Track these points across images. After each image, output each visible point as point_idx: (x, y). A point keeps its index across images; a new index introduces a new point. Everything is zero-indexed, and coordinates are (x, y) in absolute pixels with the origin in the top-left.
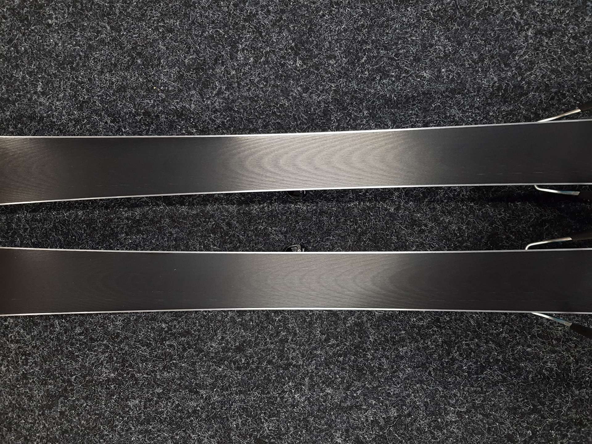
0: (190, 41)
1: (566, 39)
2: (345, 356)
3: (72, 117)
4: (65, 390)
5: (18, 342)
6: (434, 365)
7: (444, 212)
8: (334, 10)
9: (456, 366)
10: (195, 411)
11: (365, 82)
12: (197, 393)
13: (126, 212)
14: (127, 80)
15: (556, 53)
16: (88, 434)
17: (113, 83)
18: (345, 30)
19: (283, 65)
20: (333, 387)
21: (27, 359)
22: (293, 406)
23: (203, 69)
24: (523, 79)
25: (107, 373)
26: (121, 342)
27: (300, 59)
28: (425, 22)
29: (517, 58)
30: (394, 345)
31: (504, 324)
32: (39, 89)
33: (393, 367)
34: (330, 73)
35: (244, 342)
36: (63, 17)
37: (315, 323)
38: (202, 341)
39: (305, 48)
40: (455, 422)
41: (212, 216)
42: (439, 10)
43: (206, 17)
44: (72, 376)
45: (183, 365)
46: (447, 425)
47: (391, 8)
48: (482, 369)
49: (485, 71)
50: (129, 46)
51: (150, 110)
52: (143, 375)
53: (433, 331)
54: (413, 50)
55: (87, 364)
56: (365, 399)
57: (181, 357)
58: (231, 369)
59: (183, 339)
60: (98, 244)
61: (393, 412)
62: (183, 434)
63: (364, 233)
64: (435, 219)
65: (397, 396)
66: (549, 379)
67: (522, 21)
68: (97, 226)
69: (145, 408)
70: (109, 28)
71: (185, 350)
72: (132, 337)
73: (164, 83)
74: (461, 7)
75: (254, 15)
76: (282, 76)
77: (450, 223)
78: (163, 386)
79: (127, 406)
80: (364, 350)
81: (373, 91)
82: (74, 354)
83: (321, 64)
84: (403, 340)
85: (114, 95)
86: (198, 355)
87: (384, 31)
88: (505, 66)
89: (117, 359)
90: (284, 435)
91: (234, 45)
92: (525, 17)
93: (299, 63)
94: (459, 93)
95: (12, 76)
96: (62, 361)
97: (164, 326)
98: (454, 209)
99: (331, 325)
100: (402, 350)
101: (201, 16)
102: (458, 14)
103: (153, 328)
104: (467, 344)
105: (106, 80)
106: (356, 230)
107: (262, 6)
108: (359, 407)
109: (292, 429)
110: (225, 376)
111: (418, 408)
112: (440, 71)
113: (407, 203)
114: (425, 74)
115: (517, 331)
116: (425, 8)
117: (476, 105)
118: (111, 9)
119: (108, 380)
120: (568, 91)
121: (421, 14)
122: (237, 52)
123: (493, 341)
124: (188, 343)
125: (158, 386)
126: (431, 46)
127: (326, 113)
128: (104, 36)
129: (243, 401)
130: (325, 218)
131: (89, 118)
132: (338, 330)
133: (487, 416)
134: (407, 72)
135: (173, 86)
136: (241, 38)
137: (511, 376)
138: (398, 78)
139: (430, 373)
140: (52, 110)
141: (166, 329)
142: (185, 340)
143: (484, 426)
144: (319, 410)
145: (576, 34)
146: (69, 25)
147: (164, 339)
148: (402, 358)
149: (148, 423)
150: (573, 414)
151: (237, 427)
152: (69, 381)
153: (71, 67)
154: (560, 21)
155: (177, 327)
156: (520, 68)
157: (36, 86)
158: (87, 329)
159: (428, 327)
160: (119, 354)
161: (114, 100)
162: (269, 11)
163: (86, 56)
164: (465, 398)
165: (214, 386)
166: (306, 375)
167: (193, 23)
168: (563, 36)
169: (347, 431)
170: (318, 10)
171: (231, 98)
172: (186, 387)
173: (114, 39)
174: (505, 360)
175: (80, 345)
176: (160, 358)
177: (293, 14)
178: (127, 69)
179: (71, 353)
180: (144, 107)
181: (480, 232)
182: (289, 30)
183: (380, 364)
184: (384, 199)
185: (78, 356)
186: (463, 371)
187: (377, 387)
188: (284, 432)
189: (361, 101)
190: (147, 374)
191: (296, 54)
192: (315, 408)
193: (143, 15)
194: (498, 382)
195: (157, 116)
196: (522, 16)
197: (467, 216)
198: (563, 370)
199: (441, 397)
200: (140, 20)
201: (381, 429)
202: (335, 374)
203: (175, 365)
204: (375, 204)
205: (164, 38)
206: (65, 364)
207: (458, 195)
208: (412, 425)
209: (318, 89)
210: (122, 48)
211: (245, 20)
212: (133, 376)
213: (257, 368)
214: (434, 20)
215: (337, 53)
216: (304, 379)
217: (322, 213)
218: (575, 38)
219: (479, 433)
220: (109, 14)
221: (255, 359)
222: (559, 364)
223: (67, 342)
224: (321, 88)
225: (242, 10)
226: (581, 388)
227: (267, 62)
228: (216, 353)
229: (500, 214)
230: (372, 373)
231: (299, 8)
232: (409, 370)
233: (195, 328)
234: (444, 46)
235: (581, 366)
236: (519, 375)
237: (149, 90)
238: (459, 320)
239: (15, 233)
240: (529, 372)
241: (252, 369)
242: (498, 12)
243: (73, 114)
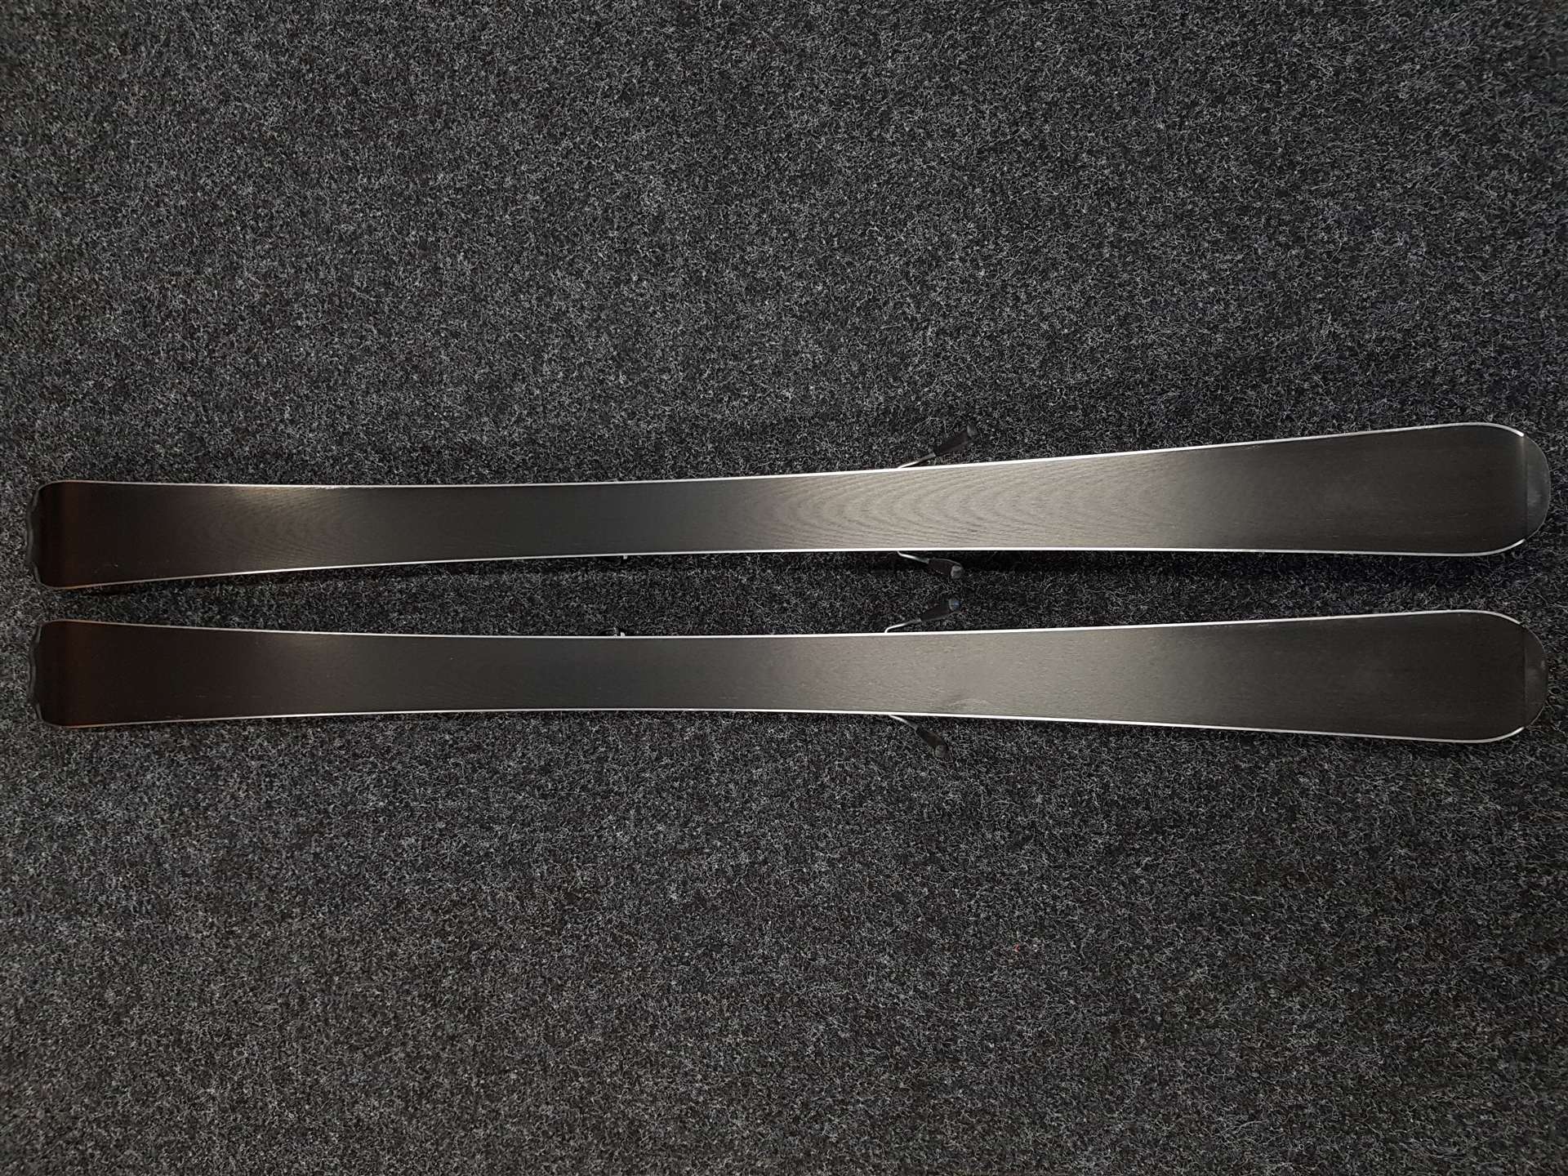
0: (480, 349)
1: (977, 341)
2: (682, 781)
3: (330, 454)
4: (321, 823)
5: (260, 758)
6: (797, 794)
7: (811, 584)
8: (669, 306)
9: (826, 795)
10: (487, 855)
11: (708, 405)
12: (490, 829)
13: (399, 583)
14: (399, 403)
15: (964, 360)
16: (349, 884)
17: (381, 408)
18: (683, 333)
19: (602, 382)
20: (665, 823)
21: (271, 782)
22: (614, 848)
23: (498, 387)
24: (918, 398)
25: (374, 801)
26: (393, 759)
27: (624, 373)
28: (788, 320)
29: (910, 368)
30: (746, 765)
31: (890, 738)
32: (287, 416)
33: (743, 795)
34: (663, 392)
35: (551, 760)
36: (316, 317)
37: (643, 735)
38: (497, 758)
39: (631, 359)
40: (826, 873)
41: (510, 588)
42: (808, 302)
43: (502, 316)
44: (329, 804)
45: (472, 791)
46: (815, 878)
47: (743, 301)
48: (861, 799)
49: (868, 389)
50: (402, 357)
51: (430, 444)
52: (420, 804)
53: (796, 746)
54: (772, 360)
55: (349, 789)
56: (707, 840)
57: (470, 781)
58: (534, 796)
59: (472, 755)
60: (363, 626)
61: (744, 858)
62: (472, 886)
63: (708, 612)
64: (800, 594)
65: (749, 835)
66: (950, 815)
67: (919, 316)
68: (362, 601)
69: (423, 849)
70: (375, 332)
71: (474, 770)
72: (407, 752)
73: (447, 407)
74: (836, 298)
75: (564, 313)
76: (600, 396)
77: (820, 598)
78: (446, 819)
79: (400, 846)
80: (706, 773)
81: (719, 417)
82: (332, 774)
83: (651, 379)
84: (758, 758)
85: (383, 423)
86: (491, 778)
87: (733, 334)
88: (895, 380)
89: (387, 782)
90: (602, 887)
91: (538, 356)
92: (923, 310)
93: (622, 379)
94: (832, 420)
95: (251, 398)
96: (317, 784)
97: (447, 737)
98: (825, 579)
99: (664, 739)
100: (756, 773)
101: (495, 314)
102: (832, 309)
103: (433, 741)
104: (839, 765)
105: (373, 404)
106: (697, 608)
107: (573, 301)
108: (700, 851)
109: (612, 879)
110: (527, 807)
111: (777, 852)
112: (807, 388)
113: (764, 571)
114: (788, 394)
115: (907, 748)
116: (788, 300)
117: (855, 436)
118: (378, 306)
119: (376, 811)
120: (981, 414)
121: (783, 309)
122: (541, 365)
123: (875, 762)
124: (479, 761)
125: (440, 819)
126: (796, 353)
127: (658, 447)
128: (369, 343)
129: (550, 840)
130: (657, 592)
131: (350, 455)
132: (673, 745)
133: (868, 865)
134: (764, 390)
135: (460, 410)
136: (546, 345)
137: (899, 811)
138: (752, 399)
139: (792, 804)
140: (303, 444)
142: (474, 757)
143: (864, 880)
144: (648, 855)
145: (992, 332)
146: (324, 327)
147: (448, 756)
148: (755, 783)
149: (427, 870)
150: (983, 866)
151: (542, 876)
152: (326, 811)
153: (328, 386)
154: (971, 315)
156: (915, 383)
157: (282, 413)
158: (349, 742)
159: (790, 742)
160: (390, 775)
161: (384, 431)
162: (583, 307)
163: (347, 371)
164: (839, 839)
165: (511, 819)
166: (630, 806)
167: (485, 323)
168: (974, 336)
169: (684, 883)
170: (647, 305)
171: (534, 426)
172: (476, 821)
173: (383, 347)
174: (892, 789)
175: (341, 762)
176: (442, 781)
177: (615, 311)
178: (400, 388)
179: (329, 773)
180: (422, 439)
181: (859, 612)
182: (609, 334)
183: (727, 792)
184: (734, 567)
185: (337, 778)
186: (836, 802)
187: (724, 823)
188: (603, 883)
189: (705, 430)
190: (426, 802)
191: (619, 367)
192: (643, 851)
193: (420, 313)
194: (882, 818)
196: (918, 308)
197: (842, 589)
198: (971, 803)
199: (808, 837)
200: (416, 320)
201: (730, 881)
202: (669, 805)
203: (462, 790)
204: (723, 573)
205: (447, 345)
206: (321, 789)
207: (831, 560)
208: (769, 876)
209: (647, 415)
210: (392, 359)
211: (552, 320)
212: (407, 805)
213: (569, 795)
214: (801, 318)
215: (672, 366)
216: (628, 811)
217: (653, 584)
218: (989, 338)
219: (858, 890)
220: (375, 312)
221: (565, 784)
222: (965, 795)
223: (323, 759)
224: (651, 413)
225: (548, 306)
226: (995, 830)
227: (580, 377)
228: (515, 776)
229: (886, 587)
230: (716, 804)
231: (623, 303)
232: (764, 801)
234: (814, 354)
235: (995, 799)
236: (910, 808)
237: (427, 417)
238: (831, 731)
239: (256, 611)
240: (923, 806)
241: (562, 798)
242: (885, 304)
243: (331, 450)
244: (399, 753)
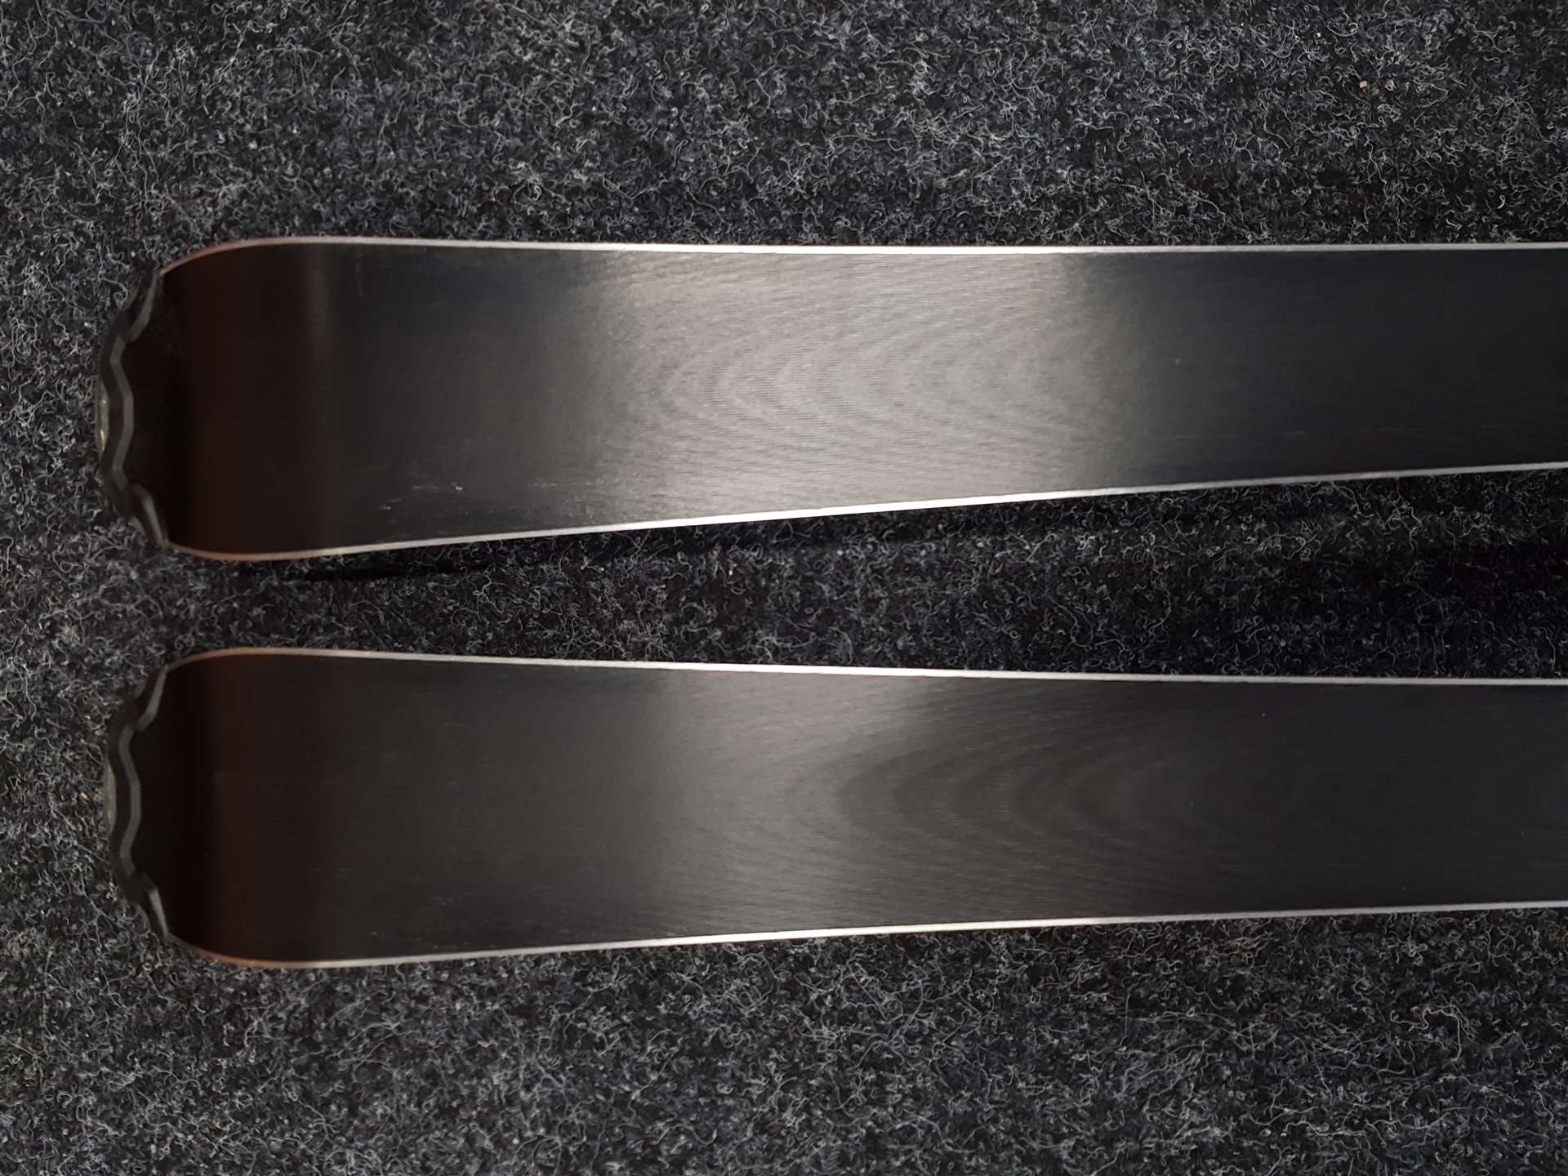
3: (1052, 190)
5: (845, 1018)
13: (1261, 536)
14: (1257, 54)
17: (1203, 67)
21: (881, 1082)
25: (1195, 1125)
26: (1250, 1011)
32: (918, 85)
44: (1058, 1139)
45: (1484, 1089)
51: (1346, 165)
52: (1333, 1129)
55: (1119, 1096)
57: (1476, 1063)
59: (1482, 995)
60: (1154, 653)
68: (1150, 587)
71: (1487, 1034)
72: (1292, 991)
73: (1395, 69)
78: (1406, 1166)
82: (1067, 1058)
85: (1209, 108)
89: (1234, 1073)
95: (809, 37)
96: (1021, 1085)
103: (1370, 960)
105: (1180, 55)
119: (1201, 1152)
124: (1501, 1009)
131: (1114, 194)
135: (1429, 79)
140: (967, 163)
141: (1419, 962)
142: (1487, 999)
155: (1460, 952)
157: (904, 76)
158: (1116, 968)
160: (1241, 1054)
161: (1211, 130)
175: (1095, 1024)
176: (1395, 1066)
179: (1057, 1054)
180: (1323, 152)
185: (1083, 1067)
190: (1350, 1125)
195: (1377, 187)
203: (1453, 1089)
206: (1033, 1098)
212: (1298, 1133)
223: (1040, 1016)
233: (1526, 955)
237: (1345, 92)
239: (828, 617)
243: (1054, 179)
244: (1271, 996)
